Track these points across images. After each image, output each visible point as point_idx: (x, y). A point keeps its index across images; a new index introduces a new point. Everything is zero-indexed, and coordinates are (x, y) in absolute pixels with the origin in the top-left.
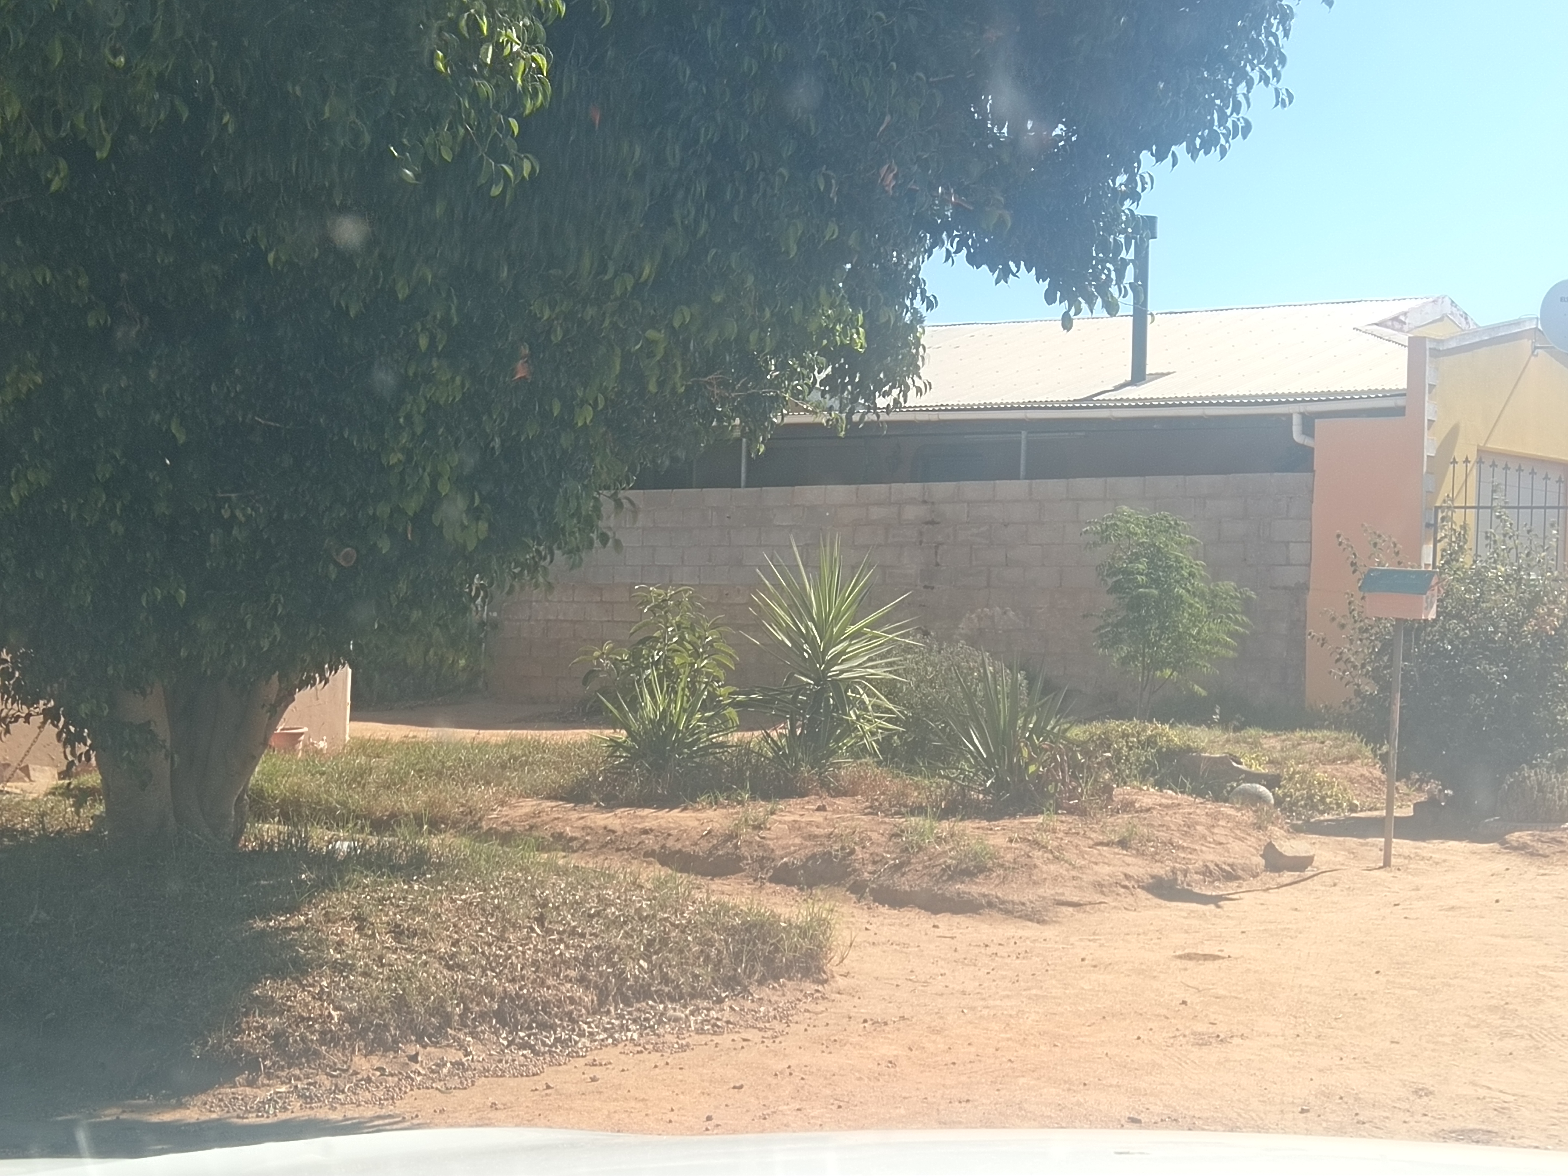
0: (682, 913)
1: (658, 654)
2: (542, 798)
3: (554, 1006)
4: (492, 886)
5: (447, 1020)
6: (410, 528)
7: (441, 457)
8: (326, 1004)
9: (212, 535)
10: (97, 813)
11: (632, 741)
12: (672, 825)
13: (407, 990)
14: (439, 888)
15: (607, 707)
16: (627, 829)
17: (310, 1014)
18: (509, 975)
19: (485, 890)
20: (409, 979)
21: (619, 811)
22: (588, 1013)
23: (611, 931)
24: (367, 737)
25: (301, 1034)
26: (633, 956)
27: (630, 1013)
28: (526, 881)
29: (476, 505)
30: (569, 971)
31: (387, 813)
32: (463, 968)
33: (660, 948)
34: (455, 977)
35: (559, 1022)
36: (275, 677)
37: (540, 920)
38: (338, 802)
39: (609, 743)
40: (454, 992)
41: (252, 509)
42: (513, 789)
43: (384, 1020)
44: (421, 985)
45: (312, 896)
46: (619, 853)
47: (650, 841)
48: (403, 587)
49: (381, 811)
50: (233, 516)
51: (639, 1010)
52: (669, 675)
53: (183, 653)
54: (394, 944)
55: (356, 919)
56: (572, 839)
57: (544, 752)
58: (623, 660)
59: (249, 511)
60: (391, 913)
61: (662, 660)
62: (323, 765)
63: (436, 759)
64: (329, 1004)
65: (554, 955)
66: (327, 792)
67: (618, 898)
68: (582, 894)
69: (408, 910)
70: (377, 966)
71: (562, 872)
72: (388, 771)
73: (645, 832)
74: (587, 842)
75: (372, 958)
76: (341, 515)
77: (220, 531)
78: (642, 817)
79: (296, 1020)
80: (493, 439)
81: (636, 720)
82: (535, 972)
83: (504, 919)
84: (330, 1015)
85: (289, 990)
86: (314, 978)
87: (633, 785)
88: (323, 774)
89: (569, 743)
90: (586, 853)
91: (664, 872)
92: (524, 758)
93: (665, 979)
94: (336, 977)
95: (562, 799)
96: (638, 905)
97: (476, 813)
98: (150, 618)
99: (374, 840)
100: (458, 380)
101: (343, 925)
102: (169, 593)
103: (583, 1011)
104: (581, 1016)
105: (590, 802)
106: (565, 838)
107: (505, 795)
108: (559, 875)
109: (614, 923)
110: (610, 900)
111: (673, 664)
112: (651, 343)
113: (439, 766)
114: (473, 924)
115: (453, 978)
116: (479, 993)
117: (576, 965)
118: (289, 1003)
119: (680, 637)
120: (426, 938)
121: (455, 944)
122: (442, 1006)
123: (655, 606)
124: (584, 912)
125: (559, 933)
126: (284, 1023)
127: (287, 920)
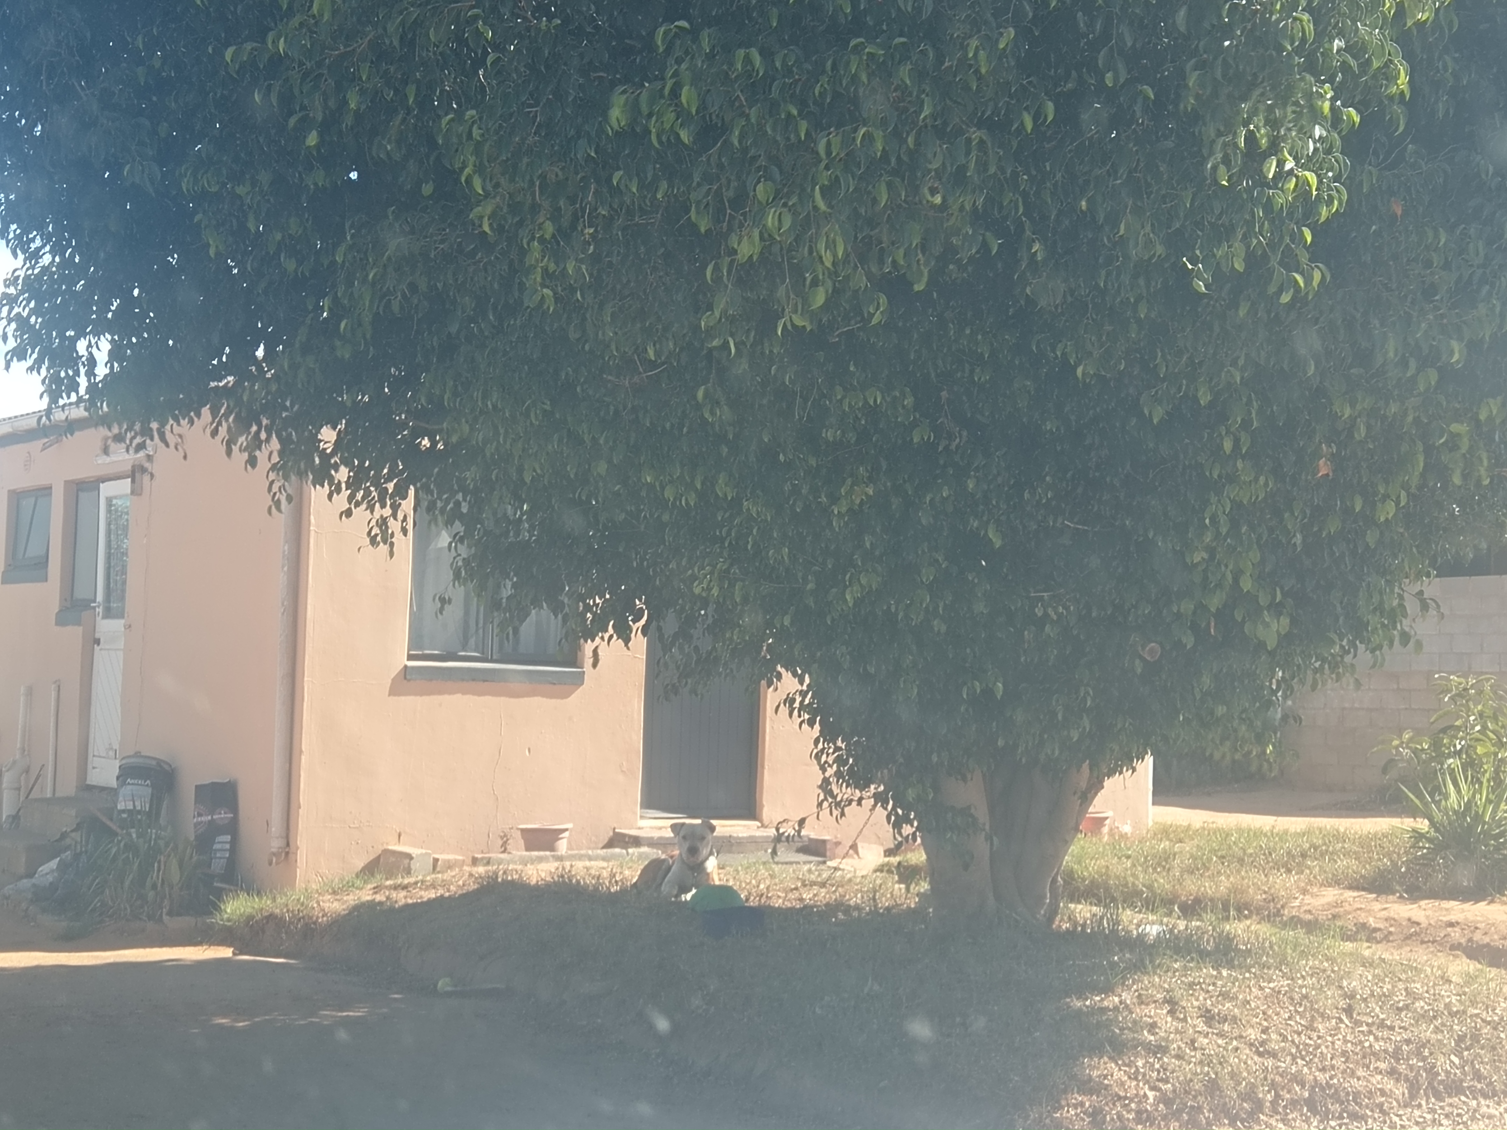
0: (1494, 1010)
1: (1460, 743)
2: (1344, 888)
3: (1365, 1096)
4: (1299, 975)
5: (1259, 1105)
6: (1213, 624)
7: (1244, 555)
8: (1141, 1084)
9: (1026, 633)
10: (922, 890)
11: (1435, 832)
12: (1479, 918)
13: (1219, 1075)
14: (1247, 975)
15: (1408, 796)
16: (1432, 922)
17: (1126, 1093)
18: (1319, 1064)
19: (1292, 979)
20: (1221, 1063)
21: (1423, 903)
22: (1399, 1105)
23: (1421, 1025)
24: (1169, 823)
25: (1118, 1112)
26: (1443, 1051)
27: (1442, 1108)
28: (1333, 971)
29: (1277, 601)
30: (1379, 1063)
31: (1192, 898)
32: (1274, 1055)
33: (1471, 1045)
34: (1266, 1064)
35: (1370, 1114)
36: (1086, 766)
37: (1349, 1011)
38: (1144, 886)
39: (1411, 834)
40: (1265, 1079)
41: (1063, 608)
42: (1315, 877)
43: (1198, 1103)
44: (1233, 1070)
45: (1124, 978)
46: (1424, 946)
47: (1456, 935)
48: (1206, 681)
49: (1186, 895)
50: (1046, 615)
51: (1451, 1105)
52: (1471, 764)
53: (1000, 743)
54: (1205, 1028)
55: (1168, 1002)
56: (1376, 930)
57: (1345, 841)
58: (1423, 750)
59: (1060, 609)
60: (1201, 998)
61: (1464, 751)
62: (1129, 849)
63: (1237, 846)
64: (1144, 1084)
65: (1364, 1047)
66: (1133, 875)
67: (1427, 992)
68: (1390, 987)
69: (1218, 996)
70: (1190, 1049)
71: (1367, 963)
72: (1192, 856)
73: (1451, 925)
74: (1390, 933)
75: (1185, 1041)
76: (1146, 612)
77: (1033, 628)
78: (1447, 910)
79: (1113, 1099)
80: (1294, 536)
81: (1440, 811)
82: (1345, 1062)
83: (1312, 1009)
84: (1145, 1095)
85: (1105, 1069)
86: (1129, 1058)
87: (1437, 877)
88: (1128, 857)
89: (1369, 833)
90: (1390, 944)
91: (1472, 966)
92: (1324, 848)
93: (1478, 1076)
94: (1150, 1058)
95: (1364, 889)
96: (1447, 1000)
97: (1279, 901)
98: (971, 710)
99: (1182, 925)
100: (1262, 479)
101: (1156, 1008)
102: (987, 685)
103: (1395, 1103)
104: (1392, 1108)
105: (1393, 893)
106: (1368, 928)
107: (1307, 884)
108: (1366, 967)
109: (1423, 1017)
110: (1418, 994)
111: (1476, 753)
112: (1455, 437)
113: (1241, 853)
114: (1282, 1012)
115: (1263, 1064)
116: (1289, 1081)
117: (1386, 1058)
118: (1106, 1082)
119: (1482, 726)
120: (1236, 1023)
121: (1265, 1031)
122: (1253, 1092)
123: (1456, 695)
124: (1393, 1005)
125: (1368, 1024)
126: (1101, 1101)
127: (1102, 1000)
